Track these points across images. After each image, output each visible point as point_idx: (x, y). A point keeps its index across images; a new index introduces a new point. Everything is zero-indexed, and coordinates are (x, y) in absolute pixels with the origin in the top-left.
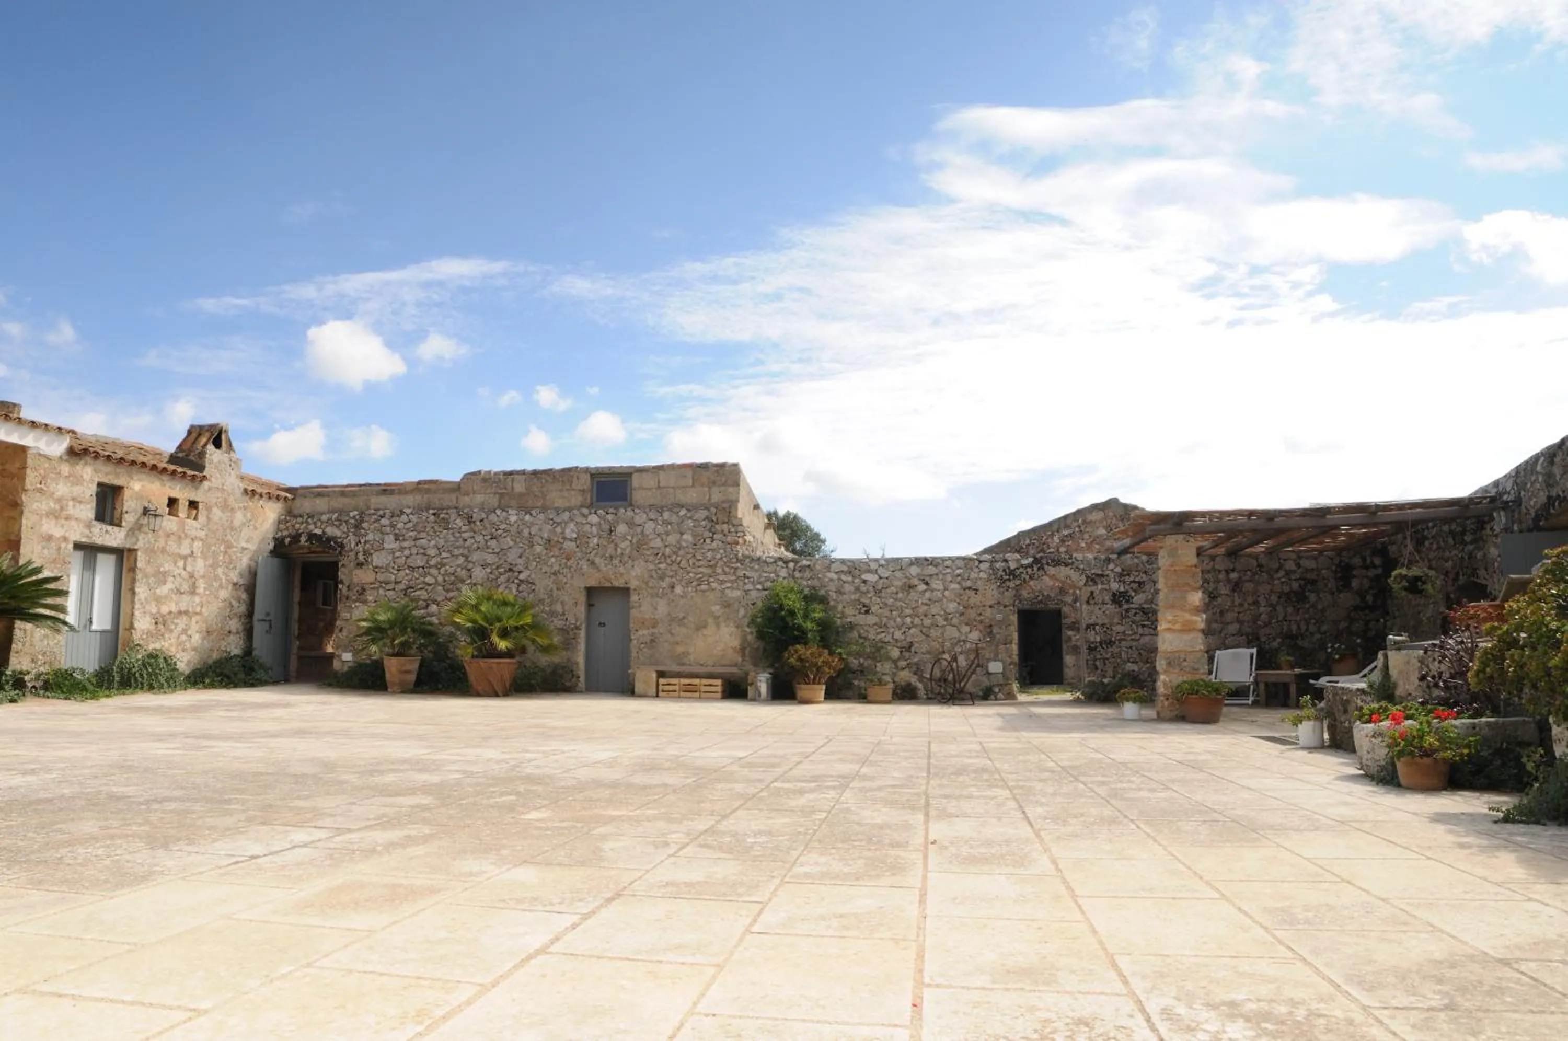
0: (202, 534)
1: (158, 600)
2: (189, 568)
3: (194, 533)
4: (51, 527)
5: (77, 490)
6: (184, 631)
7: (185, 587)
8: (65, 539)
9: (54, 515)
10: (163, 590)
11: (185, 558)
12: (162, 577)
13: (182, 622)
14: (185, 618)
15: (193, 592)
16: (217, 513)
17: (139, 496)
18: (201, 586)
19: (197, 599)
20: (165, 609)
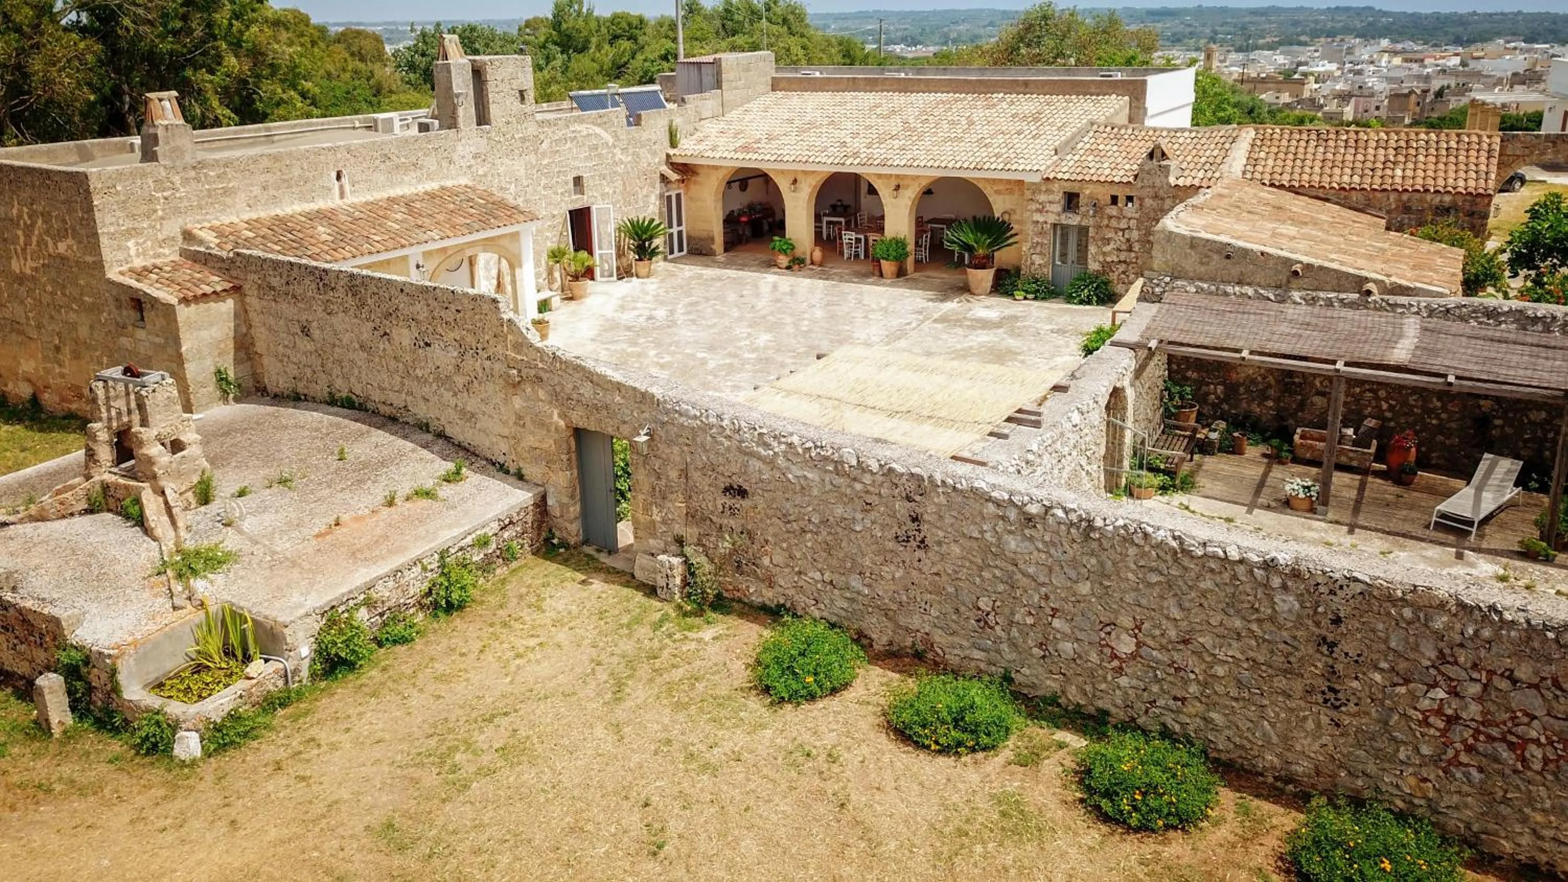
0: (1137, 216)
1: (1104, 254)
2: (1127, 236)
3: (1129, 215)
4: (1037, 217)
5: (1051, 197)
6: (1124, 273)
7: (1124, 247)
8: (1046, 223)
9: (1040, 211)
10: (1107, 249)
11: (1123, 230)
12: (1108, 241)
13: (1122, 267)
14: (1124, 265)
15: (1130, 250)
16: (1148, 202)
17: (1090, 197)
18: (1136, 247)
19: (1133, 255)
20: (1109, 259)
